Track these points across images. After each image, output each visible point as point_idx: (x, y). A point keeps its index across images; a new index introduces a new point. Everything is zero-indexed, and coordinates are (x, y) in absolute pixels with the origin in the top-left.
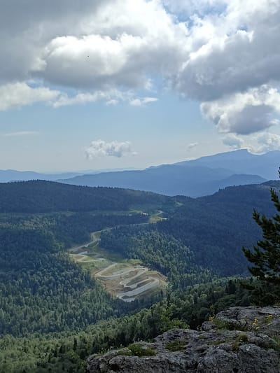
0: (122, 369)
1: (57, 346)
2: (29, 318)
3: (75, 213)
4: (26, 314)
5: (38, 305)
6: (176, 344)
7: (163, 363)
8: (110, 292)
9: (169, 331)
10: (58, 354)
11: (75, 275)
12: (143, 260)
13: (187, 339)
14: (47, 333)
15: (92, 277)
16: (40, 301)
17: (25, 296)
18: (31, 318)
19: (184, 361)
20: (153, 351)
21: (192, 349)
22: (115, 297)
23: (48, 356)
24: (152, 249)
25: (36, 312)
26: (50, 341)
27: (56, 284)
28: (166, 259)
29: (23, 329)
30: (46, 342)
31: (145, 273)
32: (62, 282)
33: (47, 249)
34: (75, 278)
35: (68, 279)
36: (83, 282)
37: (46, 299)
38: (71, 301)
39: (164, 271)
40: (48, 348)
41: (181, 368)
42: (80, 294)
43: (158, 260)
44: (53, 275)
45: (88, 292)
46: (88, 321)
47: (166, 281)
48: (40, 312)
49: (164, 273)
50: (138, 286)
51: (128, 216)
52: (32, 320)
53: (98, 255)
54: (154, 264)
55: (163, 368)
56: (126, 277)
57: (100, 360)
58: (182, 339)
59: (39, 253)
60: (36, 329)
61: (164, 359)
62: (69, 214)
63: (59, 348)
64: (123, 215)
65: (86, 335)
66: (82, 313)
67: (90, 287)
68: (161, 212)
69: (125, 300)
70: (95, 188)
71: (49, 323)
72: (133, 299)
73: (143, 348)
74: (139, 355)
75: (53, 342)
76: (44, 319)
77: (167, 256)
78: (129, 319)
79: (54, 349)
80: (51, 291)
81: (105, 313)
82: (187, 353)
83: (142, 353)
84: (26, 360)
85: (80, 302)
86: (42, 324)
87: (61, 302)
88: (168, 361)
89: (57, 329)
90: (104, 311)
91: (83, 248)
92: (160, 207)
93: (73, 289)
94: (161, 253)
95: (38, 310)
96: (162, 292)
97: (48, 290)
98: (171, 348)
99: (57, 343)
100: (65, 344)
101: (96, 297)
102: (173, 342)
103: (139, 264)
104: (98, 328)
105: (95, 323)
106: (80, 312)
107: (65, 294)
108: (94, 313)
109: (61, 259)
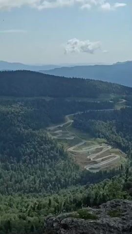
0: (71, 228)
1: (36, 204)
2: (14, 181)
3: (53, 98)
4: (11, 177)
5: (21, 171)
6: (116, 211)
7: (104, 225)
8: (79, 164)
9: (112, 201)
10: (36, 210)
11: (52, 149)
12: (108, 140)
13: (126, 208)
14: (28, 193)
15: (65, 150)
16: (23, 167)
17: (11, 163)
18: (16, 181)
19: (121, 225)
20: (97, 216)
21: (128, 216)
22: (84, 168)
23: (28, 211)
24: (115, 131)
25: (19, 176)
26: (30, 200)
27: (36, 156)
28: (127, 139)
29: (9, 189)
30: (27, 200)
31: (108, 150)
32: (41, 153)
33: (29, 127)
34: (52, 151)
35: (46, 152)
36: (58, 154)
37: (27, 166)
38: (48, 169)
39: (124, 149)
40: (28, 205)
41: (118, 230)
42: (55, 164)
43: (120, 140)
44: (34, 148)
45: (61, 163)
46: (61, 186)
47: (126, 158)
48: (23, 176)
49: (124, 151)
50: (102, 160)
51: (97, 103)
52: (16, 182)
53: (71, 133)
54: (117, 143)
55: (103, 229)
56: (93, 152)
57: (54, 220)
58: (121, 207)
59: (23, 130)
60: (19, 190)
61: (105, 222)
62: (48, 99)
63: (37, 205)
64: (93, 101)
65: (58, 197)
66: (56, 179)
67: (63, 159)
68: (124, 101)
69: (91, 171)
70: (70, 78)
71: (30, 186)
72: (98, 171)
73: (89, 212)
74: (85, 218)
75: (32, 201)
76: (25, 182)
77: (128, 137)
78: (94, 187)
79: (33, 206)
80: (32, 160)
81: (74, 181)
82: (124, 219)
83: (88, 217)
84: (11, 213)
85: (55, 170)
86: (24, 186)
87: (40, 170)
88: (108, 224)
89: (35, 190)
90: (74, 179)
91: (58, 127)
92: (124, 96)
93: (50, 160)
94: (123, 135)
95: (21, 175)
96: (122, 166)
97: (30, 160)
98: (112, 214)
99: (35, 201)
100: (41, 203)
101: (67, 167)
102: (114, 209)
103: (104, 142)
104: (69, 192)
105: (66, 188)
106: (54, 179)
107: (43, 164)
108: (65, 180)
109: (41, 135)
